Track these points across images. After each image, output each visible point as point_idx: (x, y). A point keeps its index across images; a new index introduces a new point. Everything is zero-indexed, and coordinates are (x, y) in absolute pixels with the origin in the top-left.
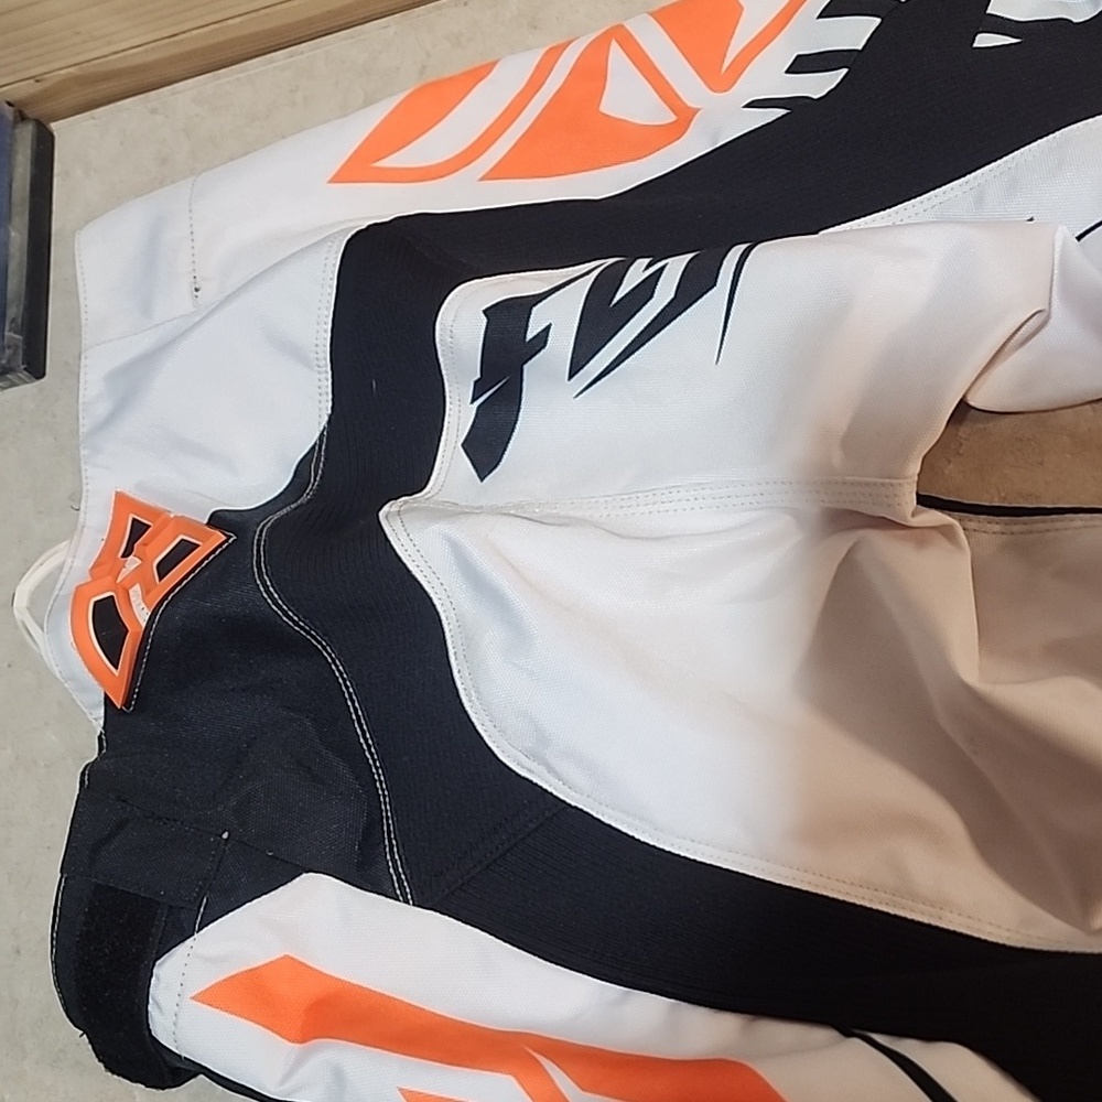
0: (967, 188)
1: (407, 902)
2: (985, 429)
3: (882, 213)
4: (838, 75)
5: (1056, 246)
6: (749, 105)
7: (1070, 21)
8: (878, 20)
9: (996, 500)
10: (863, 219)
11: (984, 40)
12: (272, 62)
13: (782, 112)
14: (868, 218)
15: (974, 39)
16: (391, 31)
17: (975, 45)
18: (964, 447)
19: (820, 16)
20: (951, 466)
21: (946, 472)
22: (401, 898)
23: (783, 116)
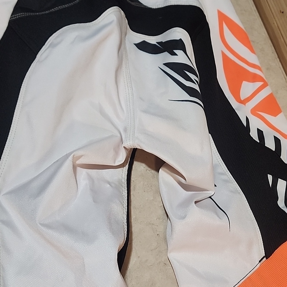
0: (225, 171)
1: (11, 18)
2: (154, 177)
3: (217, 150)
4: (257, 140)
5: (208, 192)
6: (247, 117)
7: (278, 201)
8: (274, 150)
9: (133, 179)
10: (215, 145)
11: (270, 177)
12: (253, 6)
13: (245, 125)
14: (215, 147)
15: (270, 174)
16: (264, 35)
17: (268, 175)
18: (149, 171)
19: (274, 136)
20: (143, 168)
21: (141, 167)
22: (12, 17)
23: (244, 126)
